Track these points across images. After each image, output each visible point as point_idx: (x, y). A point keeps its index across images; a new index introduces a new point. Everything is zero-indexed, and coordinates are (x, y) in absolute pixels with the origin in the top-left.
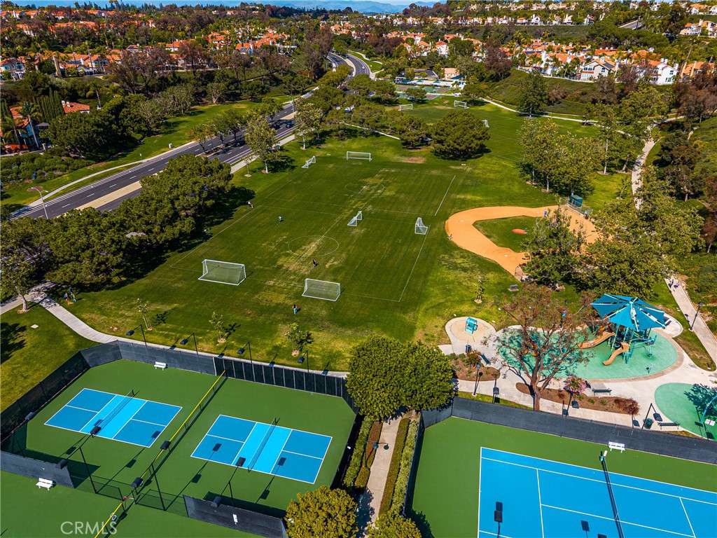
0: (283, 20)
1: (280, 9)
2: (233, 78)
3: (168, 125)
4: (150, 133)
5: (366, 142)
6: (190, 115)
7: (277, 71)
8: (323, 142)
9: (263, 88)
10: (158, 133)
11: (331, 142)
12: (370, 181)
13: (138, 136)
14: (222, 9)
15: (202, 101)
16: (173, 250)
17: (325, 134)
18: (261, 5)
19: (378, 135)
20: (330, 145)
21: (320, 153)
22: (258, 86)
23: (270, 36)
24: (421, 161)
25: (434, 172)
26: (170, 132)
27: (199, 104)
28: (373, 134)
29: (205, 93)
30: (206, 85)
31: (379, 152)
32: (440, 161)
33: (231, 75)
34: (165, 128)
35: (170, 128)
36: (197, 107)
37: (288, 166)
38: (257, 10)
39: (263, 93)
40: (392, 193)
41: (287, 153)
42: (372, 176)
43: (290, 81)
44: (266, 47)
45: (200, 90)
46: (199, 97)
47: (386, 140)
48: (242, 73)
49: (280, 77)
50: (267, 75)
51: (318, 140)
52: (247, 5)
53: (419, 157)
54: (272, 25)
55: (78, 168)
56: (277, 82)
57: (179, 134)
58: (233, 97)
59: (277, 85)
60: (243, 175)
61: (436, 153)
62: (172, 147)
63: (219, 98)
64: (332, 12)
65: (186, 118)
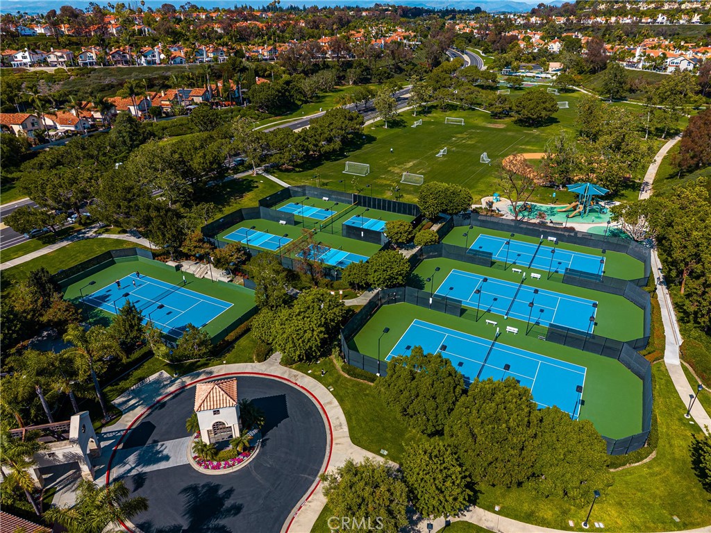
0: (412, 20)
1: (411, 9)
2: (366, 66)
3: (318, 97)
4: (306, 102)
5: (464, 113)
6: (333, 92)
7: (401, 62)
8: (430, 112)
9: (389, 74)
10: (312, 102)
11: (435, 113)
12: (459, 136)
13: (299, 103)
14: (358, 10)
15: (341, 83)
16: (327, 160)
17: (433, 107)
18: (393, 6)
19: (474, 109)
20: (434, 115)
21: (426, 119)
22: (385, 72)
23: (399, 34)
24: (502, 126)
25: (509, 134)
26: (320, 102)
27: (339, 85)
28: (470, 109)
29: (344, 77)
30: (346, 71)
31: (471, 120)
32: (517, 127)
33: (365, 64)
34: (316, 99)
35: (319, 99)
36: (338, 87)
37: (401, 125)
38: (390, 10)
39: (388, 78)
40: (473, 143)
41: (402, 118)
42: (461, 133)
43: (411, 70)
44: (395, 42)
45: (341, 74)
46: (340, 79)
47: (480, 113)
48: (373, 62)
49: (404, 66)
50: (393, 65)
51: (425, 111)
52: (381, 6)
53: (501, 125)
54: (402, 24)
55: (264, 118)
56: (401, 70)
57: (326, 104)
58: (365, 81)
59: (400, 73)
60: (370, 128)
61: (516, 122)
62: (322, 111)
63: (355, 81)
64: (460, 12)
65: (330, 94)
